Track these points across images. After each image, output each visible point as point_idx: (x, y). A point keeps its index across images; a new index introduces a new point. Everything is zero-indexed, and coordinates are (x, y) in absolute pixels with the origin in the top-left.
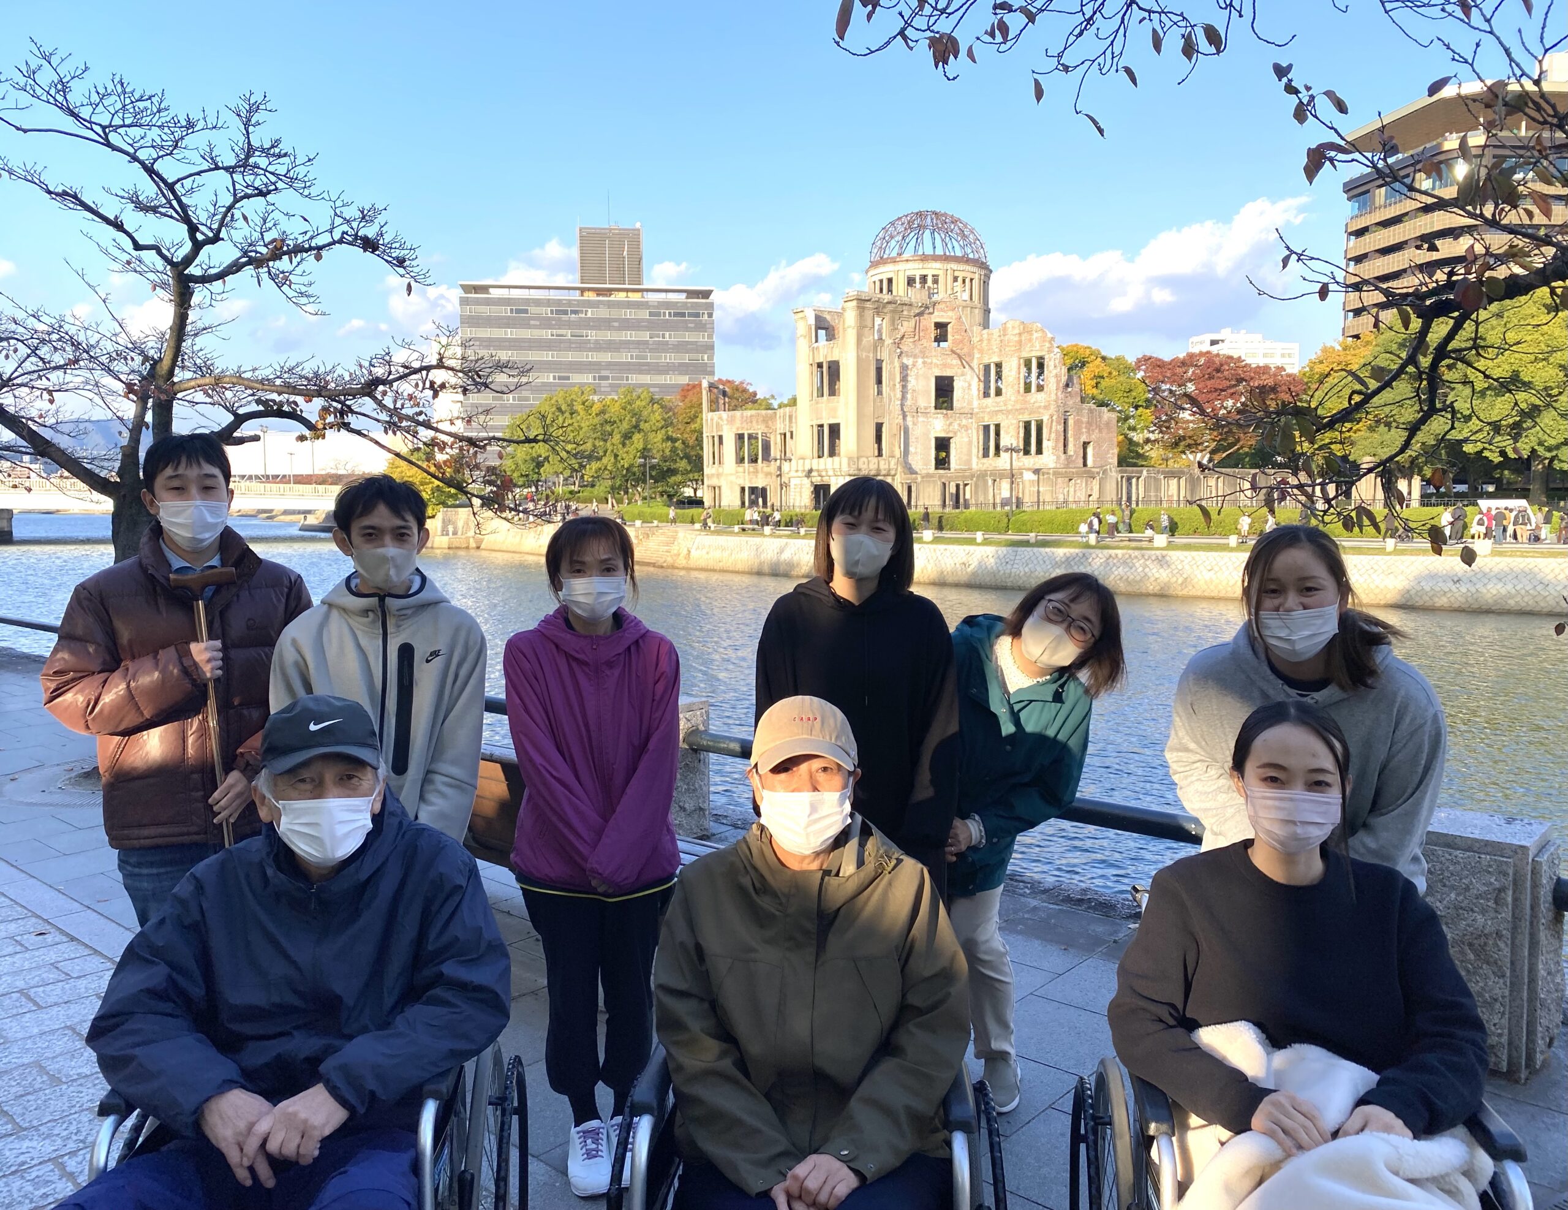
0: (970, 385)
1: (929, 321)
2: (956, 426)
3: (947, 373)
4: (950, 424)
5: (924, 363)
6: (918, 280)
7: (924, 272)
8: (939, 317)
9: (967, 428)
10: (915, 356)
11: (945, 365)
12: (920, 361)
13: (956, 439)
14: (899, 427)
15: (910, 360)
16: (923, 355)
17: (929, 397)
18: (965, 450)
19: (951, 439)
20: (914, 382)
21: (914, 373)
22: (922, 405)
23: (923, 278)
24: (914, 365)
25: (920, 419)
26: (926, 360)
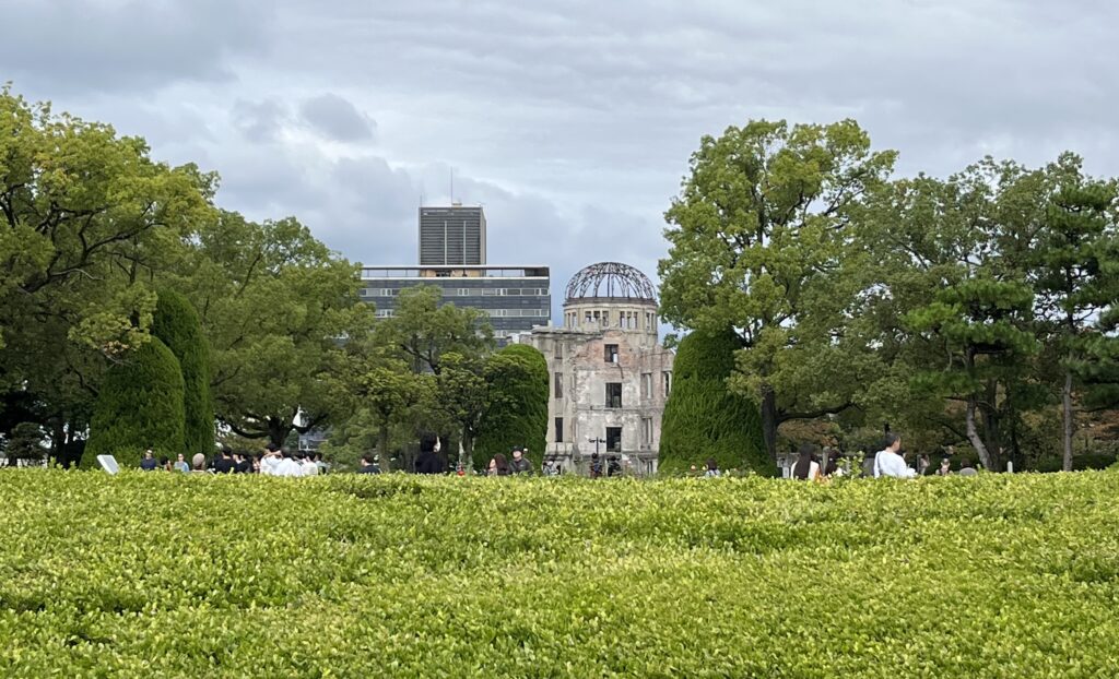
0: (634, 389)
1: (600, 345)
2: (623, 419)
3: (616, 381)
4: (619, 418)
5: (597, 374)
6: (592, 314)
7: (597, 309)
8: (608, 340)
9: (632, 421)
10: (588, 370)
11: (614, 375)
12: (593, 373)
13: (624, 429)
14: (575, 420)
15: (585, 373)
16: (596, 368)
17: (601, 399)
18: (632, 436)
19: (620, 429)
20: (587, 388)
21: (588, 380)
22: (595, 403)
23: (596, 313)
24: (588, 376)
25: (594, 414)
26: (598, 372)
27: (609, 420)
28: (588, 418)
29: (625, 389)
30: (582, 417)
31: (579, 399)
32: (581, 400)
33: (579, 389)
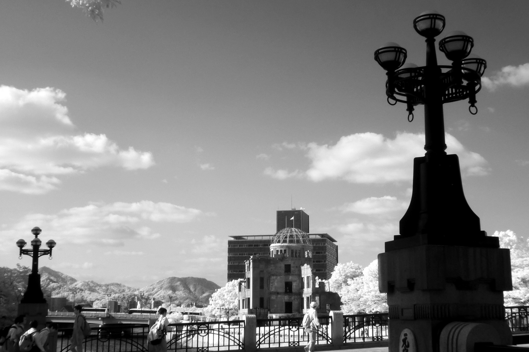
0: (298, 284)
1: (282, 265)
2: (293, 298)
3: (289, 281)
8: (286, 263)
9: (297, 299)
10: (277, 276)
12: (279, 277)
13: (293, 302)
14: (269, 299)
15: (275, 277)
16: (280, 275)
17: (282, 290)
18: (297, 306)
19: (292, 302)
20: (276, 284)
21: (276, 281)
22: (280, 291)
23: (281, 251)
24: (276, 278)
25: (279, 296)
26: (281, 277)
27: (286, 298)
28: (276, 298)
29: (294, 284)
30: (273, 297)
31: (272, 289)
32: (273, 290)
33: (272, 285)
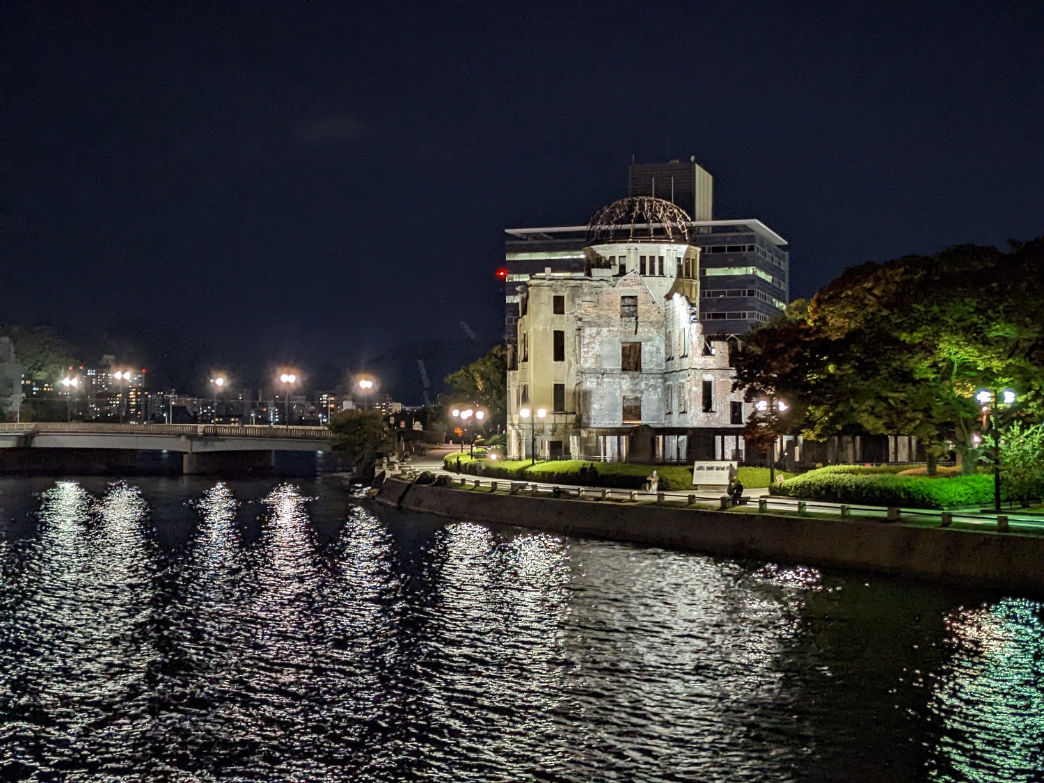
0: (658, 349)
1: (615, 297)
2: (643, 386)
3: (633, 339)
4: (636, 384)
5: (609, 331)
8: (625, 291)
9: (655, 387)
10: (599, 326)
12: (605, 330)
13: (644, 398)
14: (579, 387)
15: (594, 330)
16: (608, 324)
18: (654, 407)
19: (640, 396)
20: (597, 348)
21: (598, 339)
22: (607, 366)
24: (598, 333)
25: (607, 380)
26: (611, 328)
27: (625, 385)
28: (598, 384)
29: (646, 348)
30: (591, 383)
31: (586, 361)
32: (589, 364)
33: (586, 350)
